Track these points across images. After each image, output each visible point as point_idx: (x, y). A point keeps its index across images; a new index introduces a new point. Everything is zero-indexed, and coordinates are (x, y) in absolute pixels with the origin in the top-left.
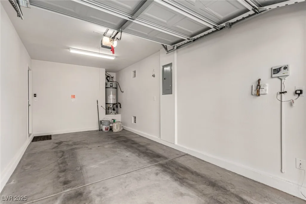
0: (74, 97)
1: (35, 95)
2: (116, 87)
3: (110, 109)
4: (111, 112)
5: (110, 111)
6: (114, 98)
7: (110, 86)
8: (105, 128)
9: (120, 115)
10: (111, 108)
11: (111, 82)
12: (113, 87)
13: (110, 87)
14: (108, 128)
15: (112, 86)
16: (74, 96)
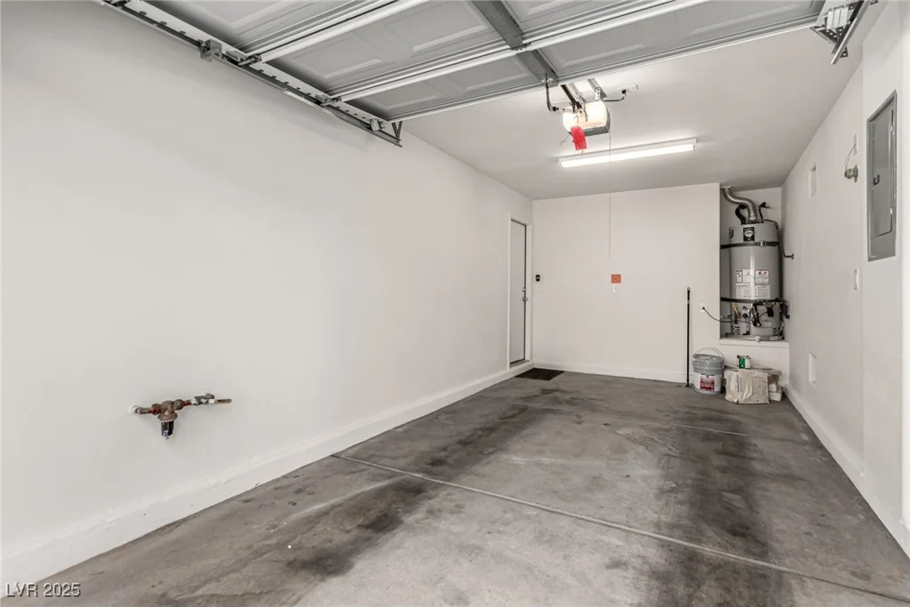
0: (616, 279)
1: (538, 278)
2: (775, 240)
3: (743, 319)
4: (748, 333)
5: (743, 327)
6: (761, 281)
7: (746, 239)
8: (702, 382)
9: (787, 344)
10: (745, 316)
11: (753, 222)
12: (757, 240)
13: (742, 241)
14: (713, 383)
15: (753, 238)
16: (619, 276)
